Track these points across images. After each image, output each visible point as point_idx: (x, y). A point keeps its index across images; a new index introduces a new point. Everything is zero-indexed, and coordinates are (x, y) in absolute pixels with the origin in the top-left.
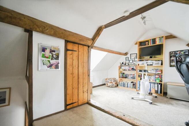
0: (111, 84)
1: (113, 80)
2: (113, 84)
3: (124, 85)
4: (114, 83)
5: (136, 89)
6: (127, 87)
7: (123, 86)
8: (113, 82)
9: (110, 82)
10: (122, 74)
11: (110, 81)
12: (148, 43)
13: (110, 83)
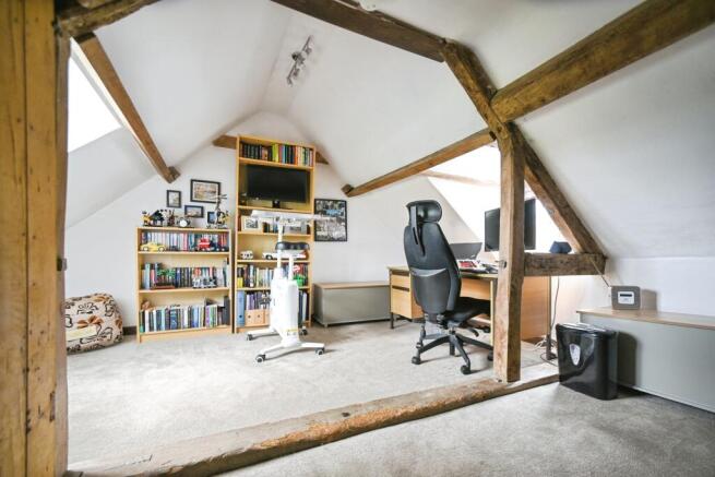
0: (92, 330)
1: (100, 305)
2: (104, 326)
3: (173, 322)
4: (109, 322)
5: (228, 324)
6: (191, 324)
7: (169, 326)
8: (104, 318)
9: (86, 317)
10: (152, 267)
11: (81, 311)
12: (266, 152)
13: (84, 324)
